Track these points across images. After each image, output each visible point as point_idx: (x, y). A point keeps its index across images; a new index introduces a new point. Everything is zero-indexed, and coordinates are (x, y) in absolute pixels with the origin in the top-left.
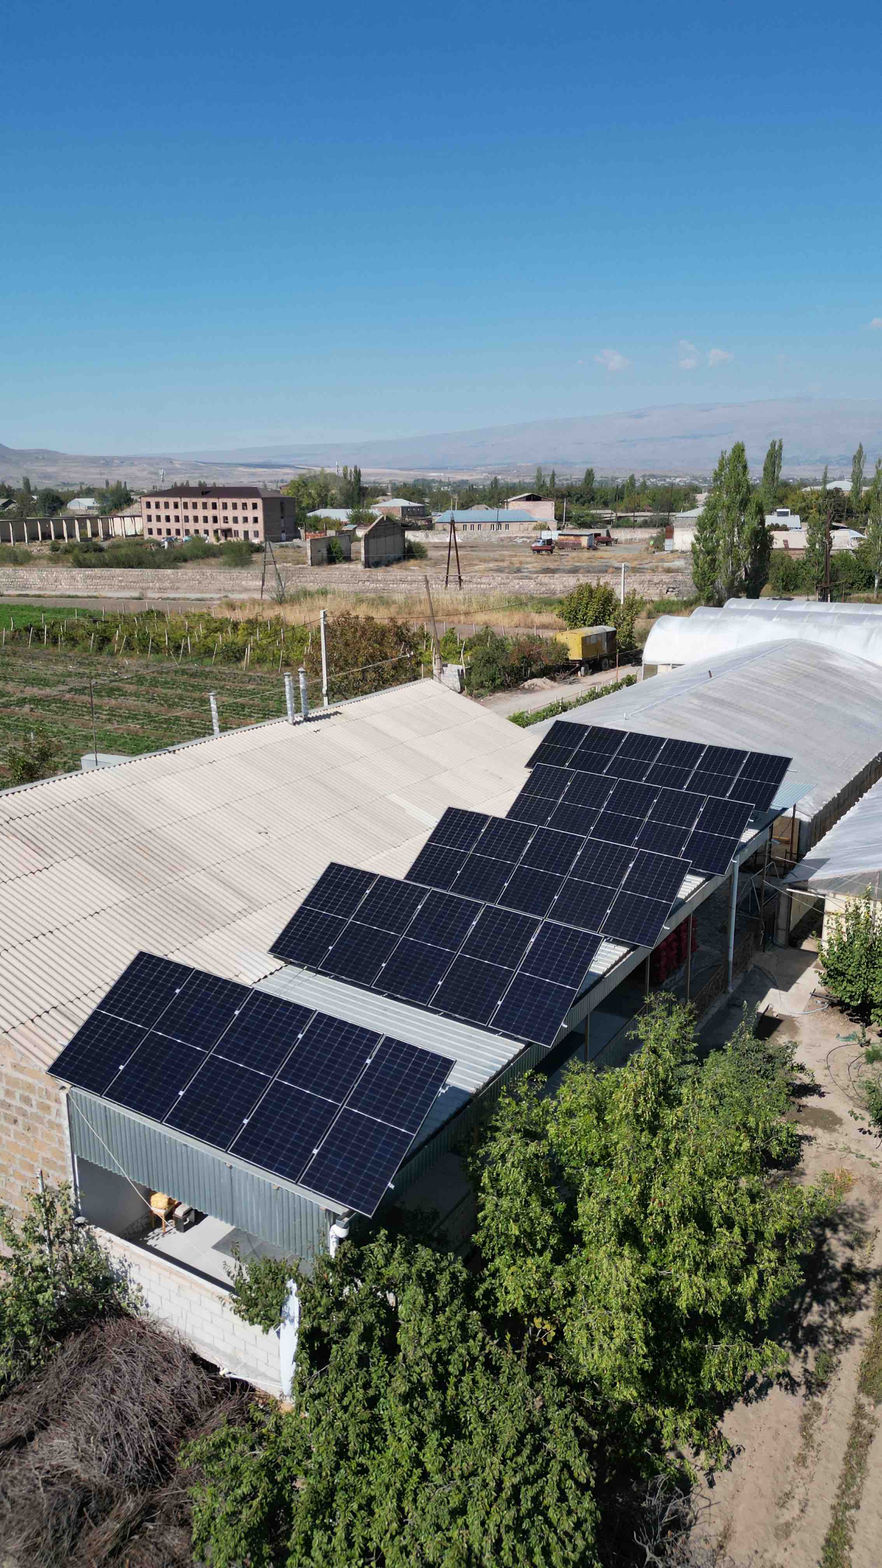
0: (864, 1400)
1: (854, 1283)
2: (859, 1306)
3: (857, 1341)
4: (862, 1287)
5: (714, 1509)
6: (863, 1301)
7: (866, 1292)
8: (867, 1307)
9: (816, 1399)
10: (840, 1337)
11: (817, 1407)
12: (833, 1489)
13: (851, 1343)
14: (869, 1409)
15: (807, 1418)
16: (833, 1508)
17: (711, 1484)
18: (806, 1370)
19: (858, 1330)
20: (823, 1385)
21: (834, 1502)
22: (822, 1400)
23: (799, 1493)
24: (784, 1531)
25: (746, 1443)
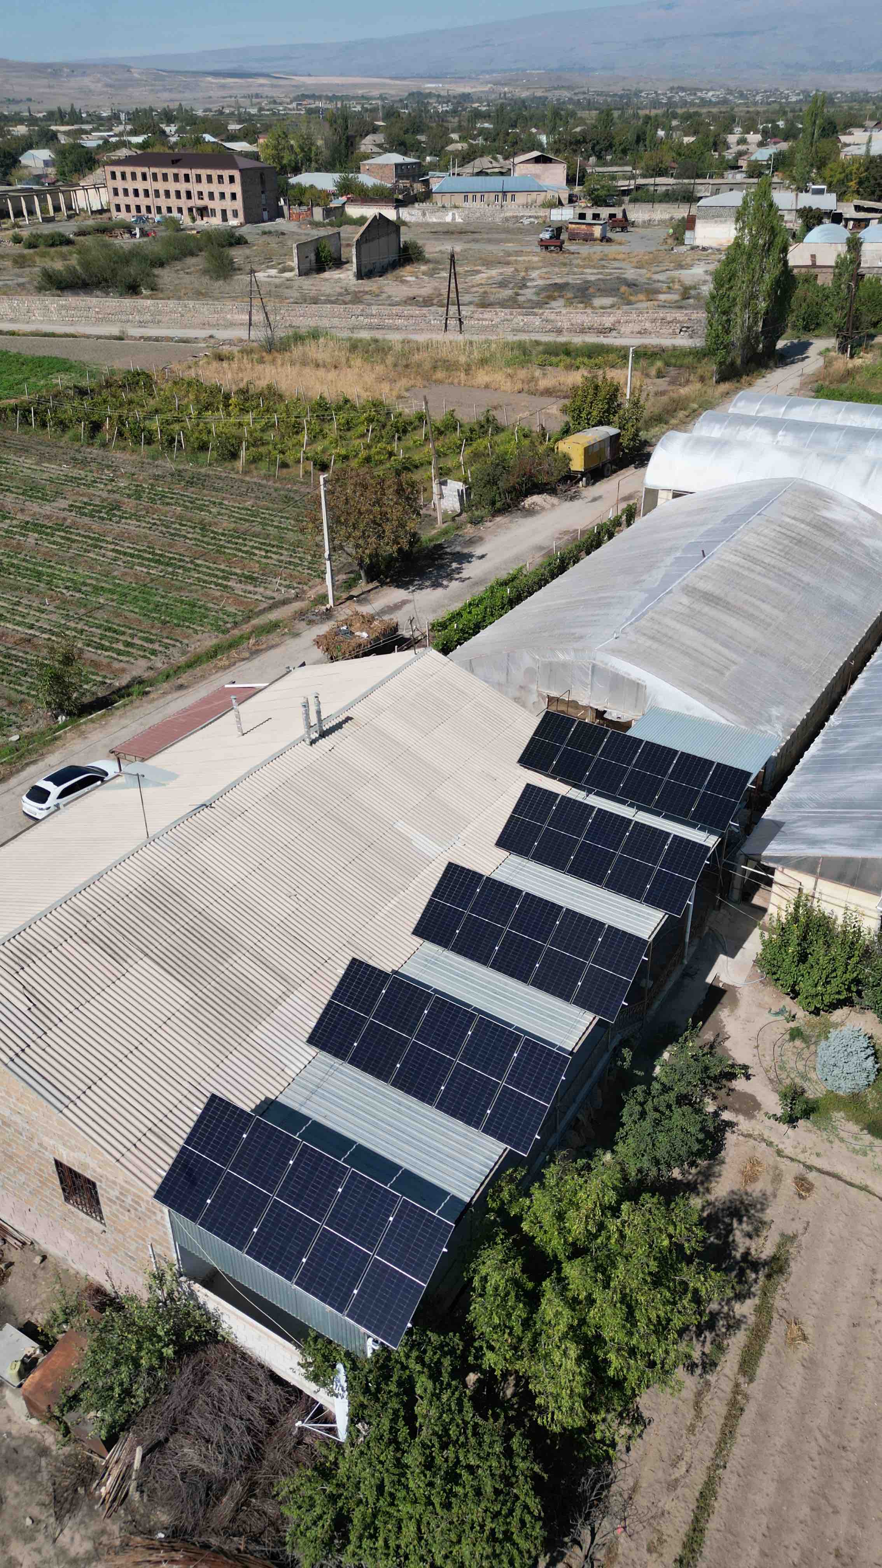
0: (741, 1380)
1: (748, 1271)
2: (748, 1295)
3: (743, 1326)
4: (754, 1276)
5: (628, 1470)
6: (753, 1289)
7: (756, 1281)
8: (755, 1296)
9: (708, 1377)
10: (731, 1322)
11: (707, 1384)
12: (710, 1453)
13: (739, 1328)
14: (744, 1386)
15: (699, 1394)
16: (709, 1468)
17: (628, 1449)
18: (703, 1353)
19: (745, 1317)
20: (714, 1364)
21: (708, 1464)
22: (711, 1378)
23: (687, 1456)
24: (673, 1485)
25: (655, 1416)
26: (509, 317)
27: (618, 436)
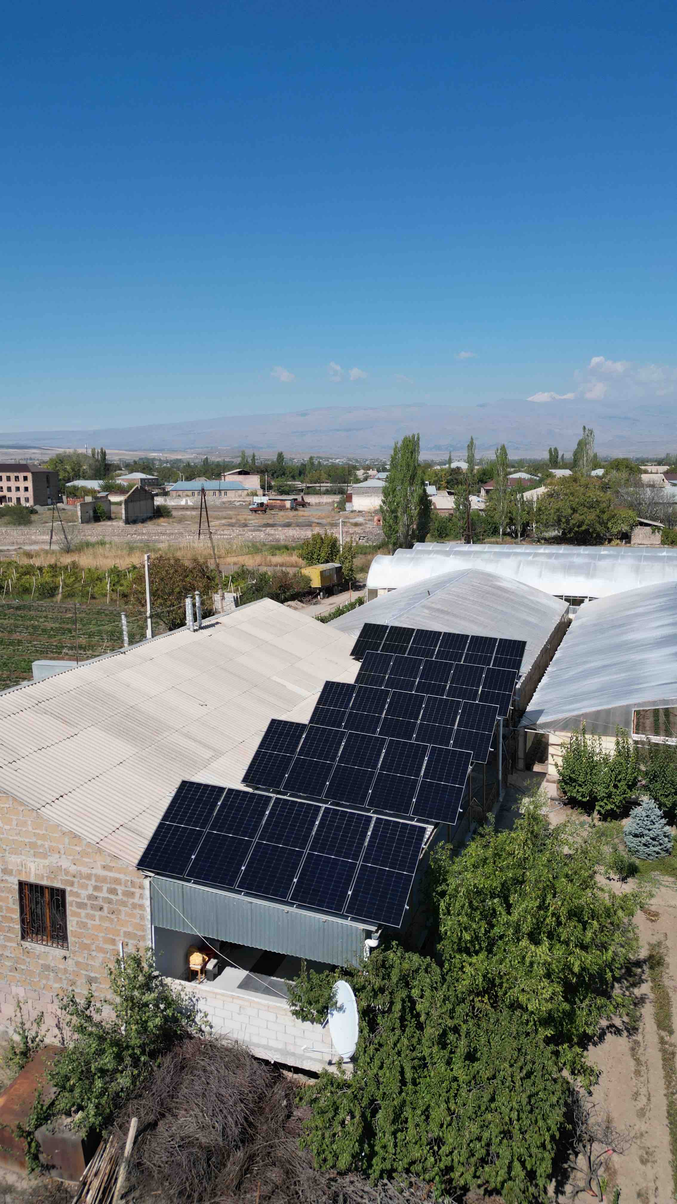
0: (663, 1033)
1: (633, 969)
2: (641, 981)
3: (647, 1001)
4: (640, 970)
5: (597, 1108)
6: (643, 977)
7: (643, 972)
8: (647, 981)
9: (634, 1038)
10: (636, 1001)
11: (637, 1043)
12: (662, 1083)
13: (644, 1002)
14: (667, 1039)
15: (633, 1049)
16: (665, 1095)
17: (590, 1093)
18: (623, 1022)
19: (645, 995)
20: (636, 1029)
21: (665, 1092)
22: (639, 1038)
23: (643, 1091)
24: (642, 1113)
25: (603, 1068)
26: (242, 533)
27: (341, 568)
